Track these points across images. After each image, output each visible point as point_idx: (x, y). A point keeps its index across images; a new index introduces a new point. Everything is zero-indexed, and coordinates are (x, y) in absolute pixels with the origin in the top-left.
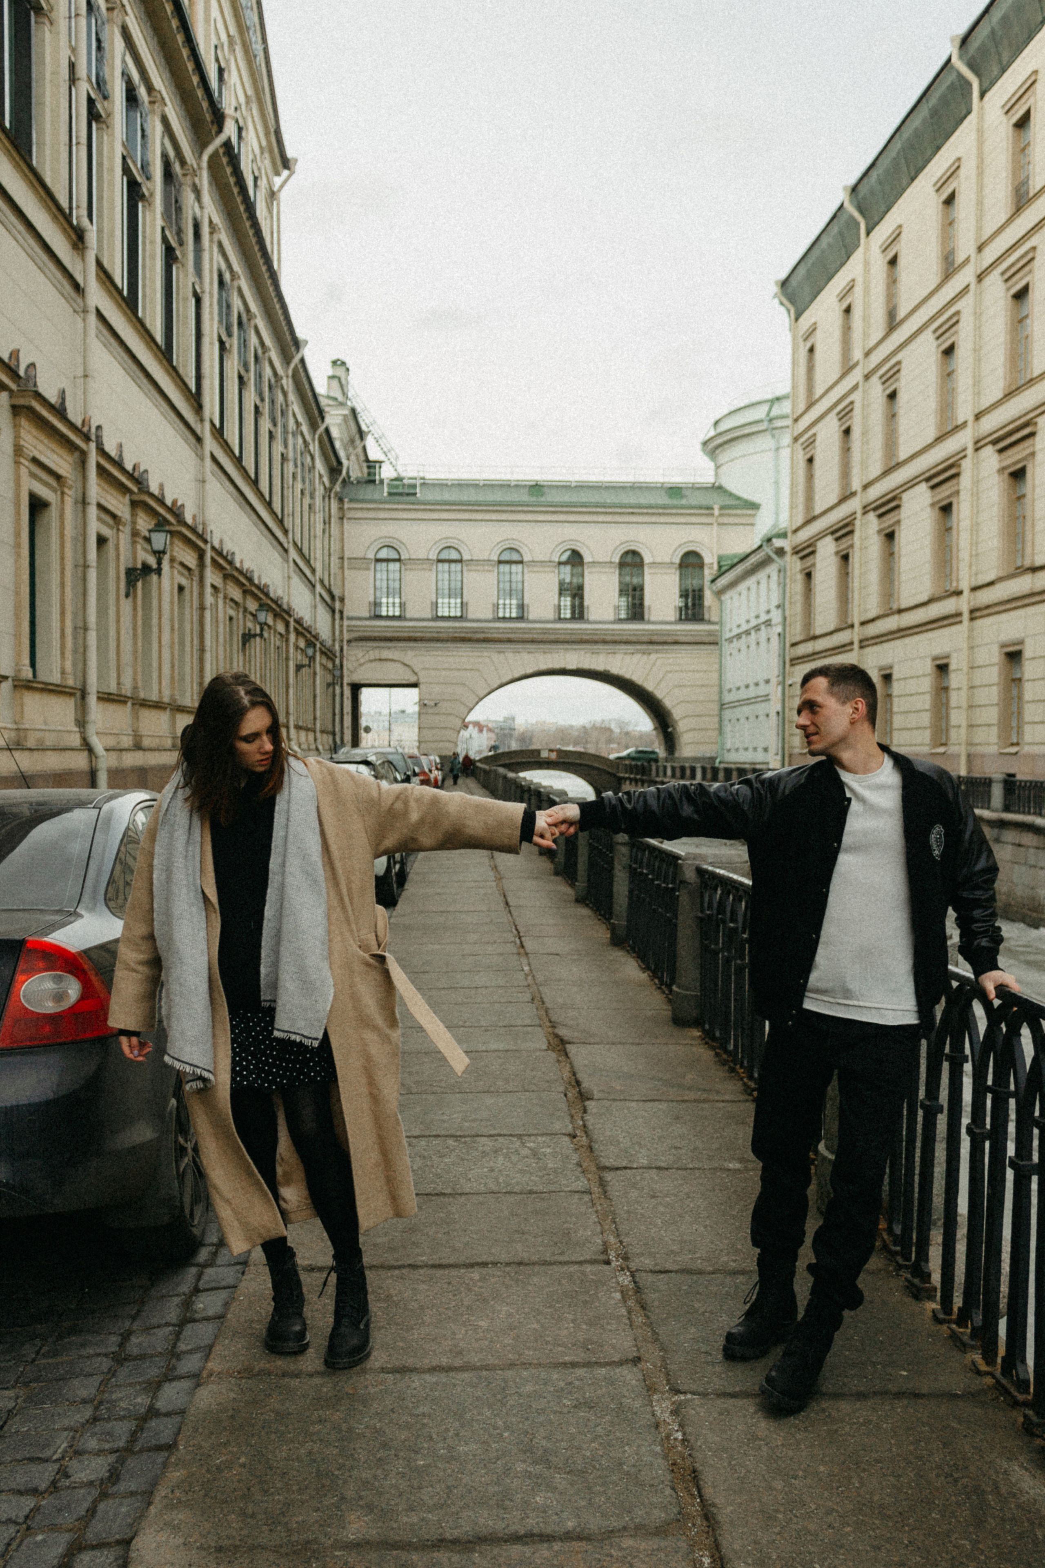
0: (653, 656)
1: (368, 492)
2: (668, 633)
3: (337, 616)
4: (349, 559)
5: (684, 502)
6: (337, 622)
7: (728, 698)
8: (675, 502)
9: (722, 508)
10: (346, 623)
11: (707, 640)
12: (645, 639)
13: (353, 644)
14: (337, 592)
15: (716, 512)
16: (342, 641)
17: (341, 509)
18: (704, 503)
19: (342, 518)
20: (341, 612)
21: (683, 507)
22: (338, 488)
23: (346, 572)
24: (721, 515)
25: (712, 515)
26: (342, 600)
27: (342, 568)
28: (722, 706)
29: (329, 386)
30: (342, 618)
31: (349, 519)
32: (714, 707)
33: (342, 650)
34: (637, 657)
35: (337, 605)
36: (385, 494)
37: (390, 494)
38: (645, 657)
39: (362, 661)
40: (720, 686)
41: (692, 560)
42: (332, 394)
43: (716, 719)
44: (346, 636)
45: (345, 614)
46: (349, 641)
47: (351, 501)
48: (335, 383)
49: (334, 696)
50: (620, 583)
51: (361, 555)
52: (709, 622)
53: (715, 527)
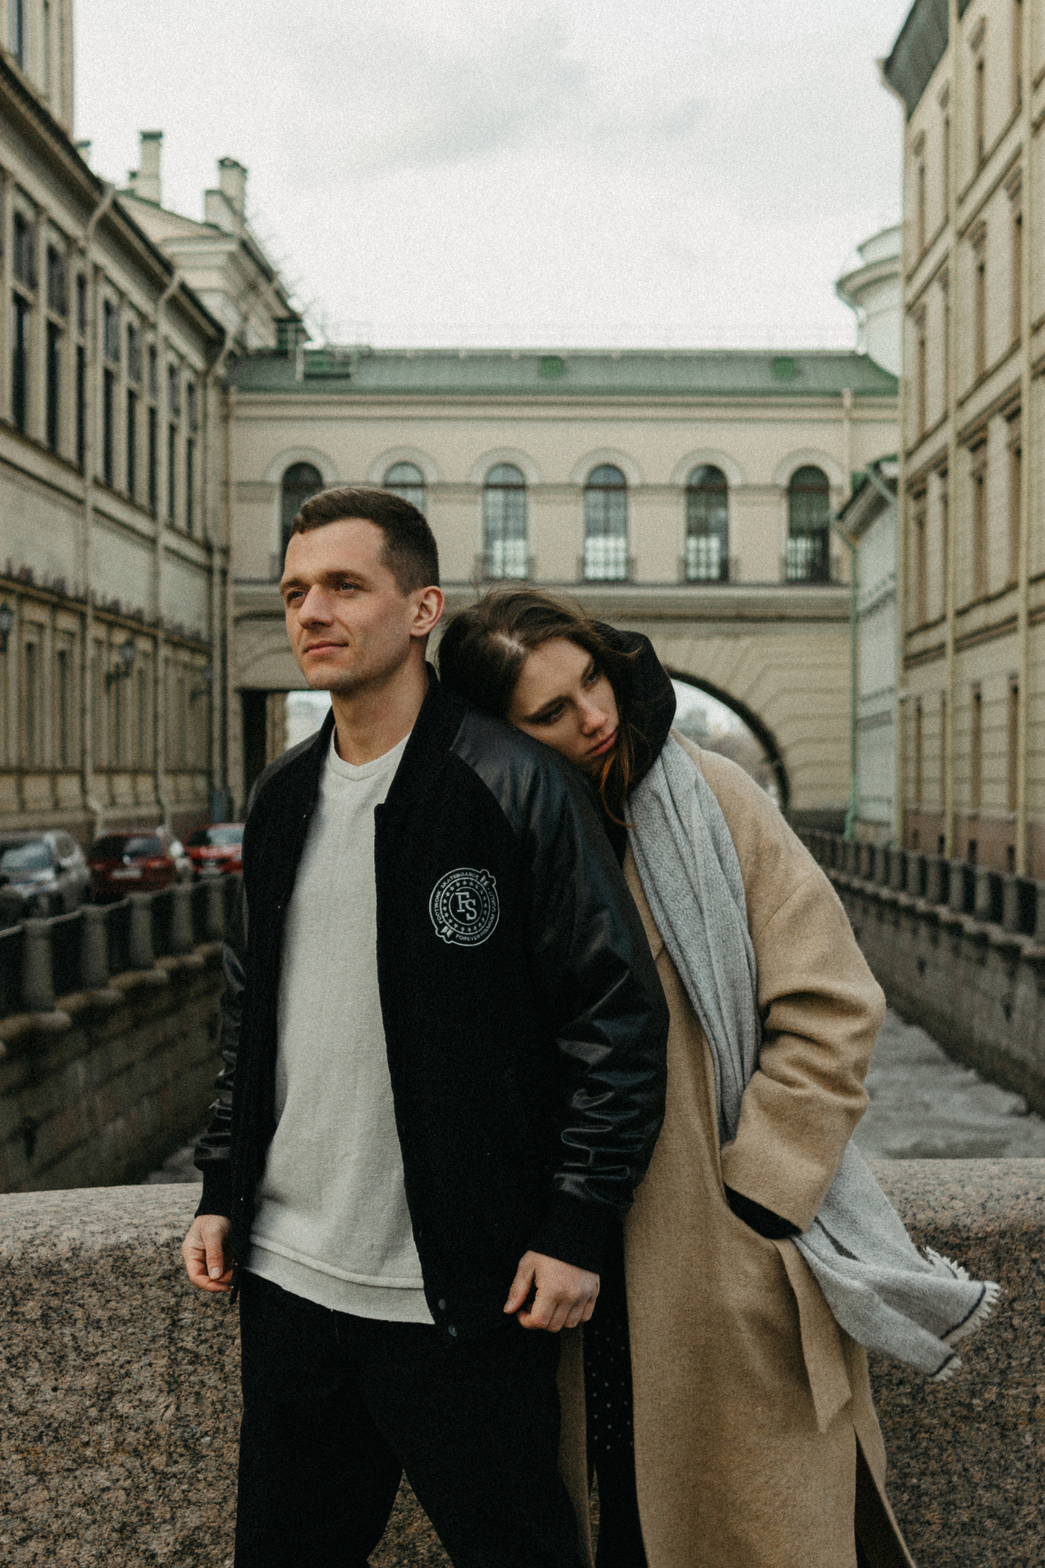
0: (745, 642)
1: (273, 375)
2: (769, 602)
3: (217, 579)
4: (241, 484)
5: (798, 384)
6: (217, 591)
7: (866, 710)
8: (785, 385)
9: (857, 394)
10: (232, 589)
11: (833, 613)
12: (732, 612)
13: (246, 624)
14: (217, 541)
15: (847, 401)
16: (224, 619)
17: (225, 403)
18: (828, 385)
19: (225, 419)
20: (224, 573)
21: (794, 393)
22: (220, 370)
23: (235, 507)
24: (855, 406)
25: (841, 406)
26: (226, 552)
27: (226, 499)
28: (857, 724)
29: (207, 207)
30: (224, 582)
31: (239, 419)
32: (843, 727)
33: (224, 637)
34: (717, 642)
35: (217, 561)
36: (299, 376)
37: (308, 376)
38: (730, 643)
39: (259, 651)
40: (855, 690)
41: (809, 480)
42: (213, 220)
43: (847, 747)
44: (233, 611)
45: (231, 577)
46: (238, 620)
47: (243, 389)
48: (216, 200)
49: (211, 710)
50: (689, 518)
51: (257, 477)
52: (838, 584)
53: (847, 425)
